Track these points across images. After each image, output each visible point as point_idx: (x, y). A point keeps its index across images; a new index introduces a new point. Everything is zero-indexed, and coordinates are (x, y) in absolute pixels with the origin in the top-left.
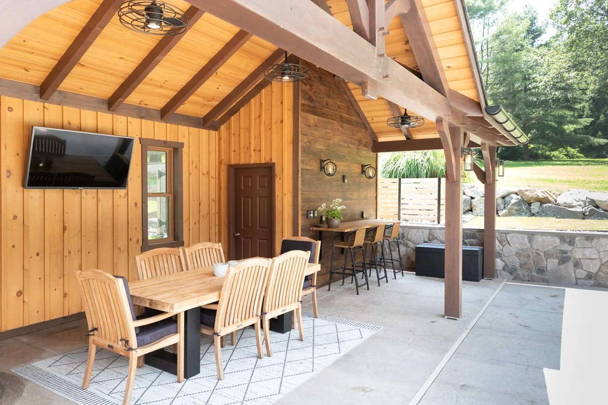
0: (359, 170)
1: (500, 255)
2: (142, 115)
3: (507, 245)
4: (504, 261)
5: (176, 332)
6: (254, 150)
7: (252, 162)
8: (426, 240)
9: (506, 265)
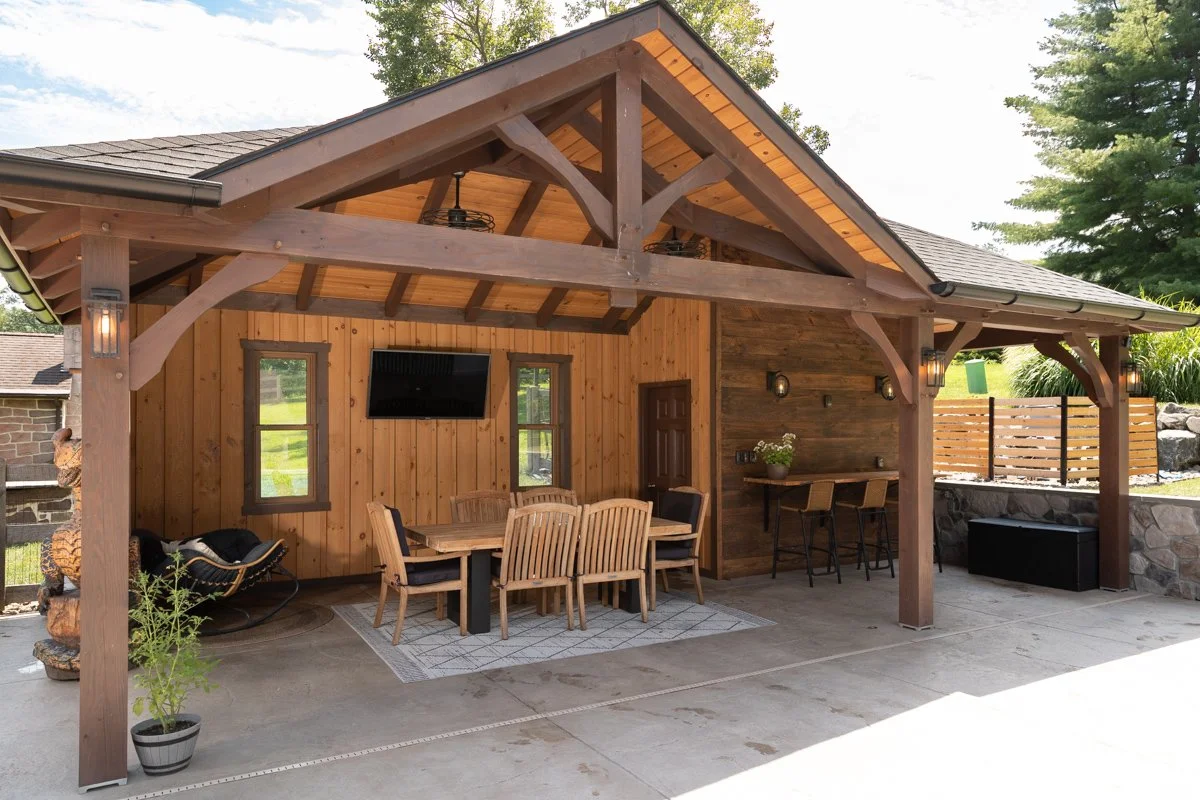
0: (870, 386)
1: (1139, 547)
2: (511, 322)
3: (1153, 527)
4: (1148, 559)
5: (458, 578)
6: (668, 362)
7: (664, 379)
8: (1004, 512)
9: (1152, 566)
